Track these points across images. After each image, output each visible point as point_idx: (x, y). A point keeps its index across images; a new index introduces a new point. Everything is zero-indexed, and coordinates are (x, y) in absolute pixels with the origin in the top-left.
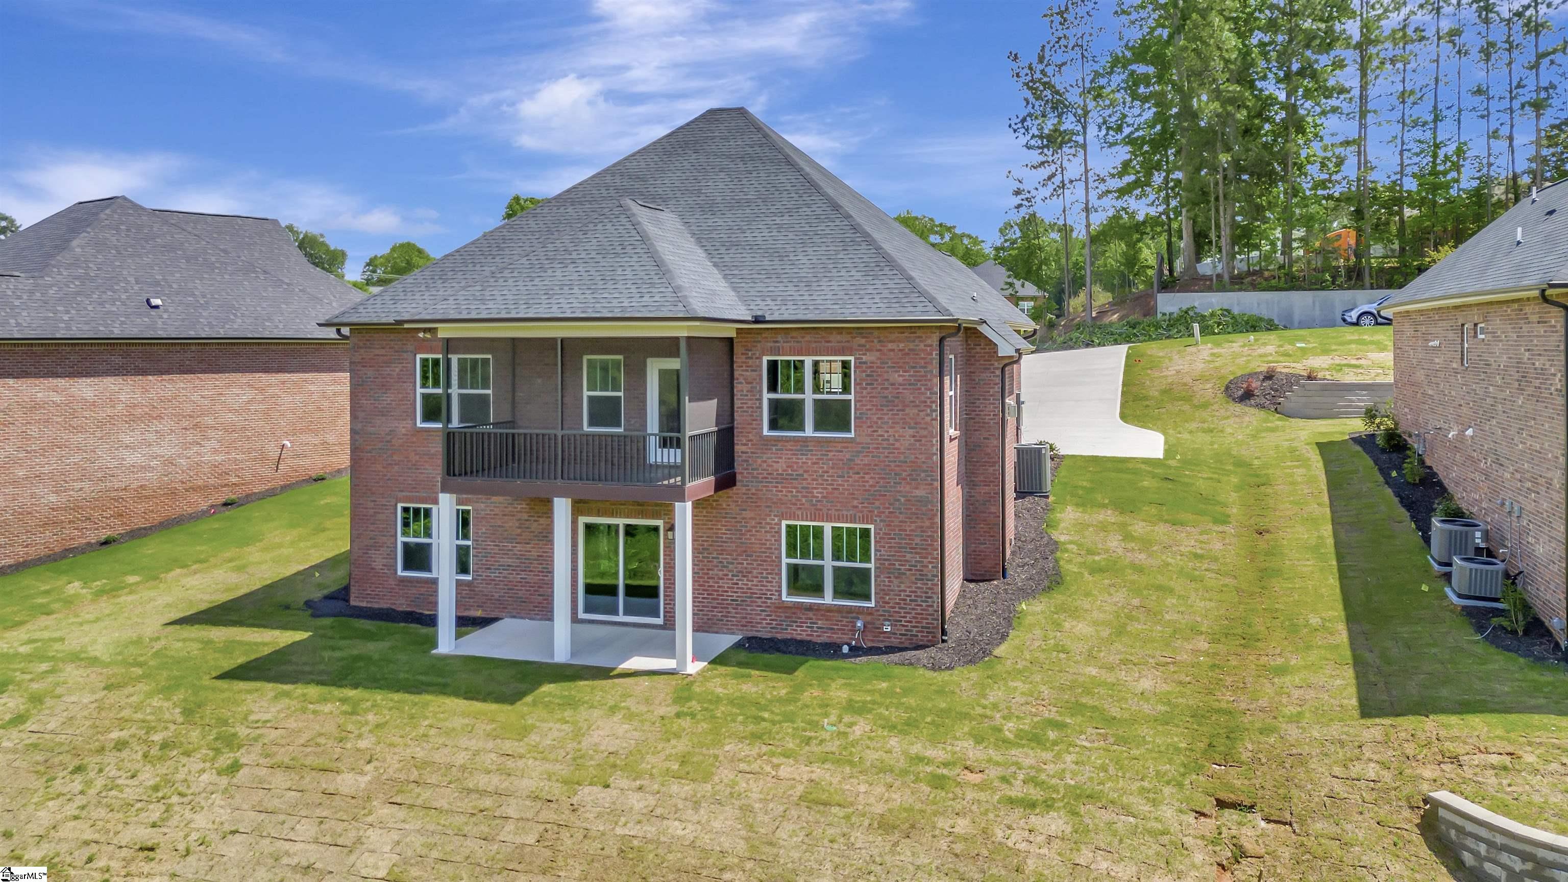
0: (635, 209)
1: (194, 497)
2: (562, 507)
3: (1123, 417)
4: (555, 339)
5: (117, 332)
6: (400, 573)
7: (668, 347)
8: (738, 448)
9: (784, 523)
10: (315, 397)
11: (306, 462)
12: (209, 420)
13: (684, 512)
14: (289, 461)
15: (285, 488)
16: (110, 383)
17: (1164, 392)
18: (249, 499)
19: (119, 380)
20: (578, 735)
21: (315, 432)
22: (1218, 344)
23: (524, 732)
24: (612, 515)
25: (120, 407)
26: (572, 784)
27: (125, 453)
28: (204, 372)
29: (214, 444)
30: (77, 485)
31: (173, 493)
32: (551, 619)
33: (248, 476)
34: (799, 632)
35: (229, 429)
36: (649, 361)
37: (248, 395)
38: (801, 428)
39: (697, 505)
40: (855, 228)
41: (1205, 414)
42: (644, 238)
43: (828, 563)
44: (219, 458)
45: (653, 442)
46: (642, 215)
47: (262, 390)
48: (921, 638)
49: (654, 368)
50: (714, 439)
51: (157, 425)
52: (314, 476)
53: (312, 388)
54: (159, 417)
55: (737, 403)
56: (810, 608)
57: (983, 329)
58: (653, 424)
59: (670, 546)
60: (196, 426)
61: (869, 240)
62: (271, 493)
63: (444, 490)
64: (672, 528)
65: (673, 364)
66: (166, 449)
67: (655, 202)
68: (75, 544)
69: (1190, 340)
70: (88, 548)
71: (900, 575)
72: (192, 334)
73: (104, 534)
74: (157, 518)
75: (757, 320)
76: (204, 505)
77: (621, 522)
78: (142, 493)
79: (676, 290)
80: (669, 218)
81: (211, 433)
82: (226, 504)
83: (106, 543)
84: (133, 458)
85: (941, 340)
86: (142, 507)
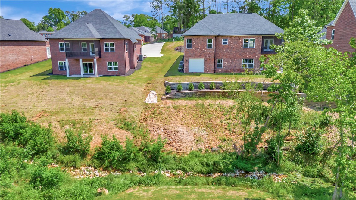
0: (87, 24)
1: (20, 64)
2: (81, 60)
3: (161, 53)
4: (78, 41)
5: (6, 40)
6: (59, 70)
7: (92, 41)
8: (101, 53)
9: (108, 62)
10: (36, 50)
11: (36, 60)
12: (21, 53)
13: (95, 60)
14: (34, 60)
15: (33, 63)
16: (6, 47)
17: (167, 49)
18: (28, 65)
19: (7, 47)
20: (86, 81)
21: (36, 55)
22: (176, 42)
23: (80, 81)
24: (87, 62)
25: (8, 51)
26: (86, 84)
27: (10, 58)
28: (19, 46)
29: (22, 57)
30: (4, 62)
31: (17, 64)
32: (81, 74)
33: (27, 61)
34: (110, 74)
35: (24, 54)
36: (90, 43)
37: (26, 49)
38: (109, 51)
39: (97, 59)
40: (115, 27)
41: (171, 52)
42: (88, 28)
43: (113, 66)
44: (23, 59)
45: (91, 52)
46: (88, 25)
47: (28, 48)
48: (124, 74)
49: (91, 44)
50: (98, 52)
51: (14, 54)
52: (37, 61)
53: (35, 48)
54: (14, 52)
55: (101, 48)
56: (111, 71)
57: (130, 39)
58: (91, 50)
59: (94, 65)
60: (19, 54)
61: (116, 29)
62: (31, 64)
63: (66, 58)
64: (94, 63)
65: (93, 43)
66: (15, 57)
67: (89, 23)
68: (5, 70)
69: (173, 42)
70: (7, 71)
71: (121, 67)
72: (17, 40)
73: (9, 69)
74: (15, 67)
75: (103, 38)
76: (22, 66)
77: (88, 63)
78: (13, 64)
79: (93, 35)
80: (91, 25)
81: (21, 55)
82: (25, 65)
83: (9, 70)
84: (11, 58)
85: (124, 41)
86: (13, 65)
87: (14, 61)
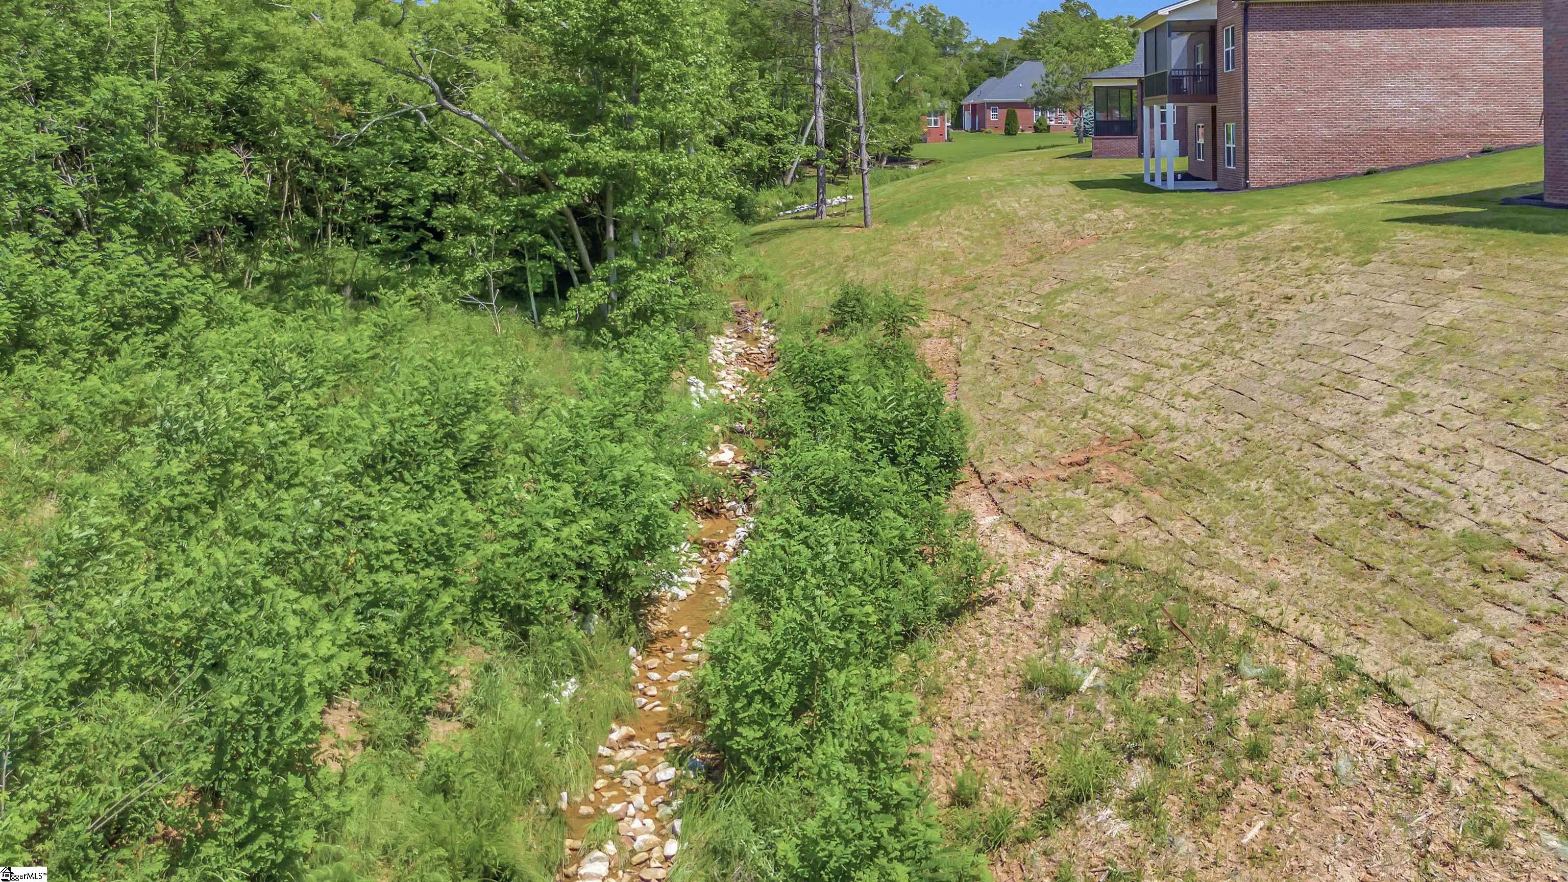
1: (1450, 142)
12: (1467, 73)
16: (1373, 35)
18: (1506, 149)
25: (1382, 57)
27: (1386, 98)
29: (1472, 94)
31: (1432, 138)
44: (1477, 109)
47: (1522, 45)
51: (1416, 75)
54: (1418, 67)
60: (1454, 77)
68: (1343, 171)
70: (1354, 175)
73: (1368, 167)
74: (1415, 157)
78: (1402, 135)
81: (1468, 84)
82: (1483, 152)
83: (1370, 172)
84: (1395, 103)
86: (1403, 147)
87: (1410, 121)
